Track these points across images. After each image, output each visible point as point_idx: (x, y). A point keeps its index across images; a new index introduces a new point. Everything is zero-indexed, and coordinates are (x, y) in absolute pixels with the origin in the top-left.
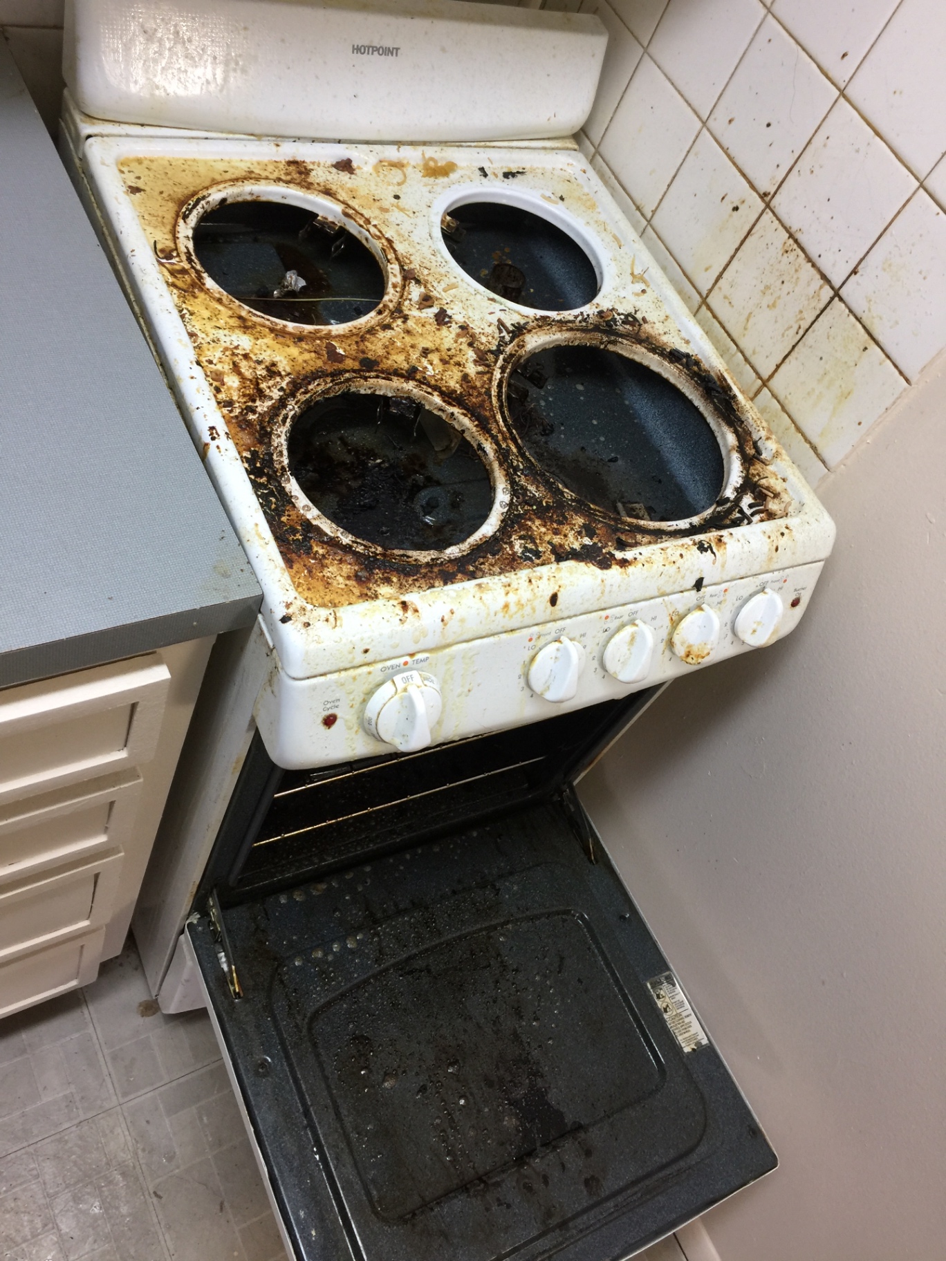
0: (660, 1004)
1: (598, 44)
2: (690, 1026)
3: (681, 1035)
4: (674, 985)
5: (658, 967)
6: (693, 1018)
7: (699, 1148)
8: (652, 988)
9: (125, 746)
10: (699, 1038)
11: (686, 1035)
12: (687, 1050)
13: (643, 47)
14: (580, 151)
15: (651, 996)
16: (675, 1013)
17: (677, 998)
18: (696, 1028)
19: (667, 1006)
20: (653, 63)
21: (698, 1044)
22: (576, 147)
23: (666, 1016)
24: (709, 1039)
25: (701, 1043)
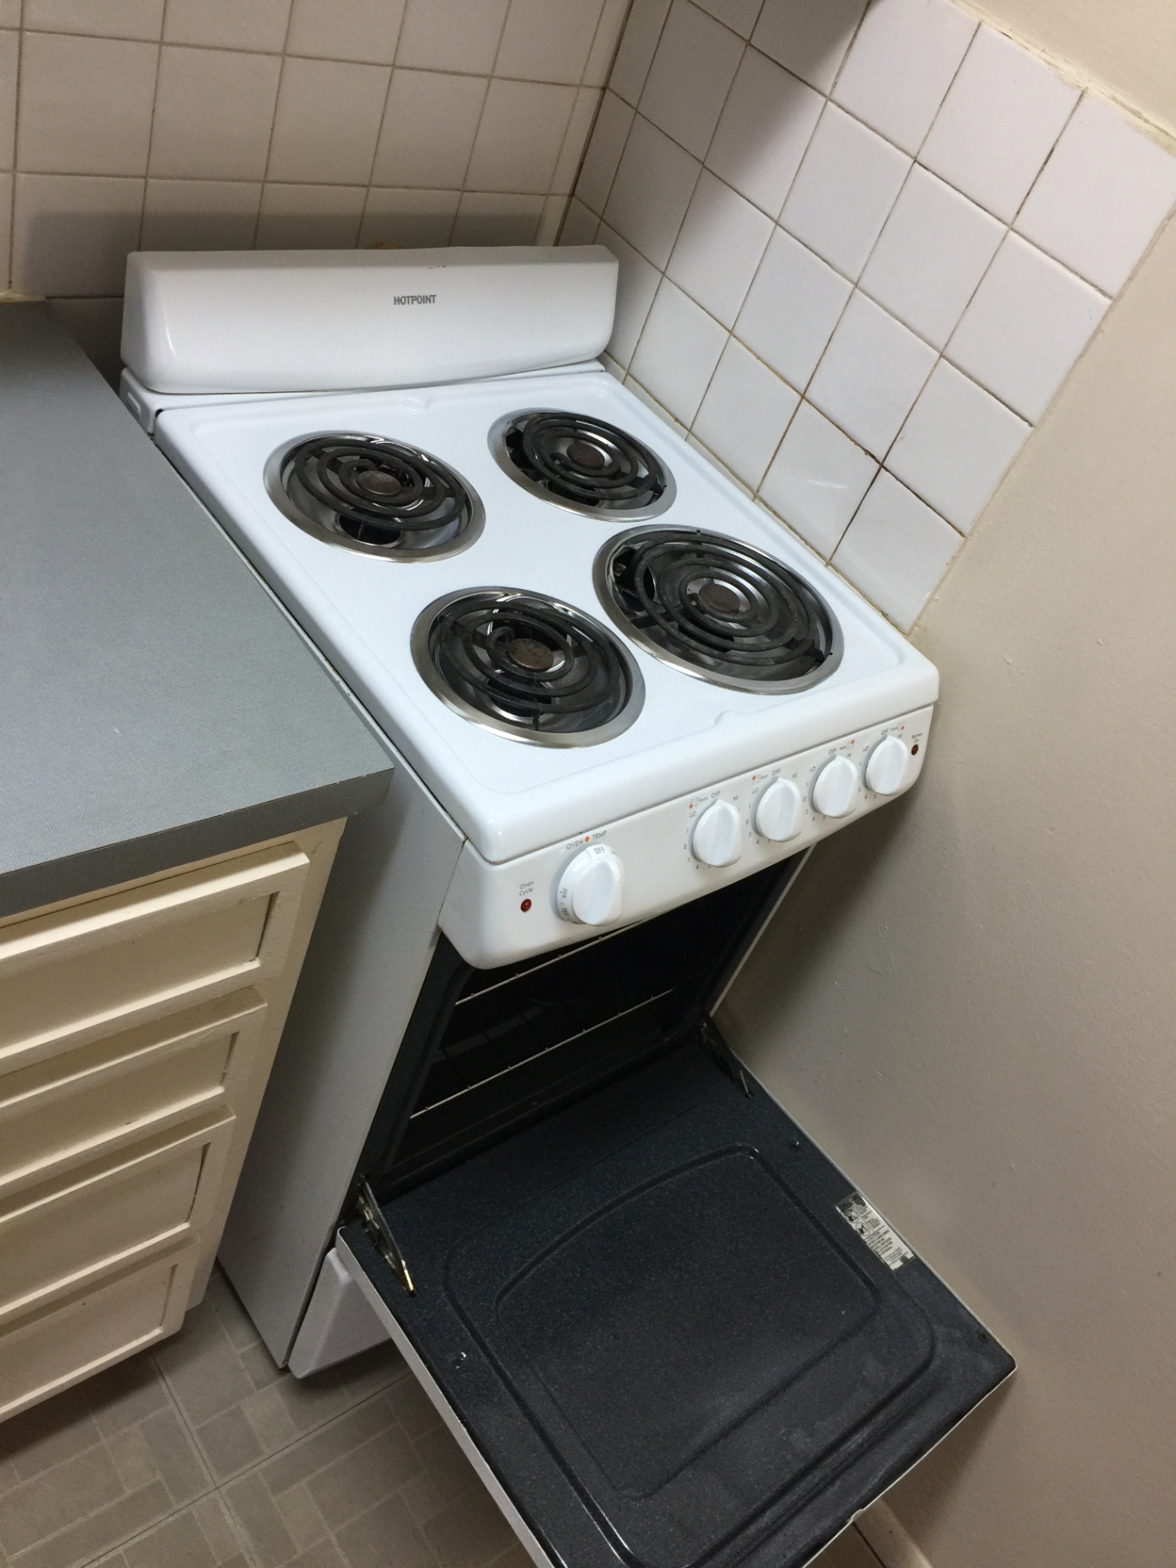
0: (855, 1226)
1: (608, 273)
2: (891, 1243)
3: (883, 1253)
4: (864, 1204)
5: (844, 1191)
6: (891, 1234)
7: (933, 1363)
8: (843, 1211)
9: (257, 956)
10: (903, 1252)
11: (891, 1251)
12: (895, 1265)
13: (660, 271)
14: (606, 371)
15: (844, 1219)
16: (872, 1232)
17: (870, 1217)
18: (897, 1243)
19: (863, 1227)
20: (673, 286)
21: (904, 1259)
22: (602, 367)
23: (863, 1237)
24: (913, 1252)
25: (906, 1258)
